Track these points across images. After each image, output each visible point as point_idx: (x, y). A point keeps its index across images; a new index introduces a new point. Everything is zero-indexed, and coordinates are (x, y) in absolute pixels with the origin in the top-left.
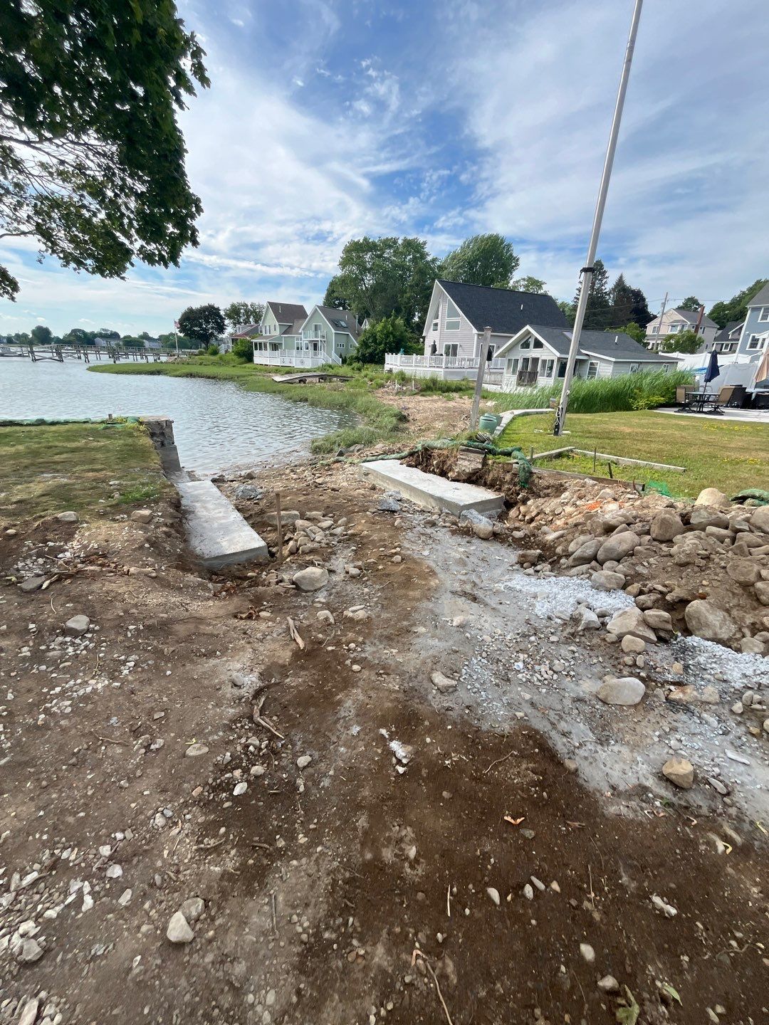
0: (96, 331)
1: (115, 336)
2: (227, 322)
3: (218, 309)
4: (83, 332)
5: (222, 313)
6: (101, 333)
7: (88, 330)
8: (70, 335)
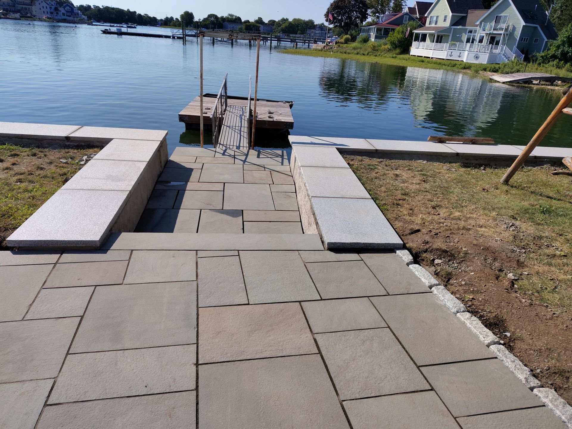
0: (225, 15)
1: (238, 19)
4: (216, 17)
6: (227, 18)
7: (219, 16)
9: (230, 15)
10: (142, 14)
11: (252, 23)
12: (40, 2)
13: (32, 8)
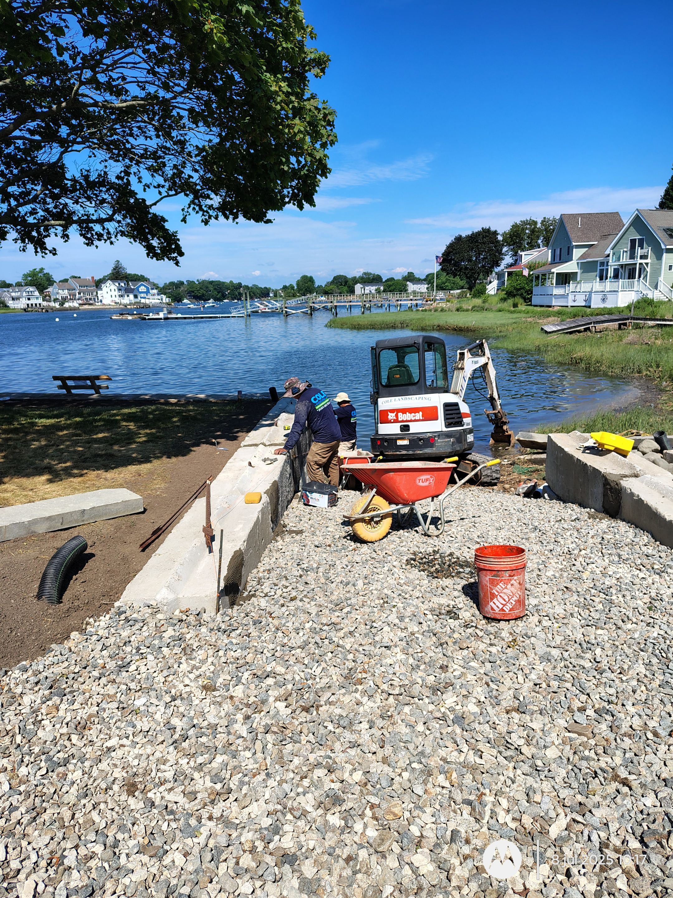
0: (358, 274)
1: (377, 278)
2: (505, 249)
3: (495, 233)
4: (344, 278)
5: (500, 238)
8: (332, 282)
9: (365, 273)
10: (250, 286)
11: (399, 280)
12: (108, 285)
13: (97, 293)
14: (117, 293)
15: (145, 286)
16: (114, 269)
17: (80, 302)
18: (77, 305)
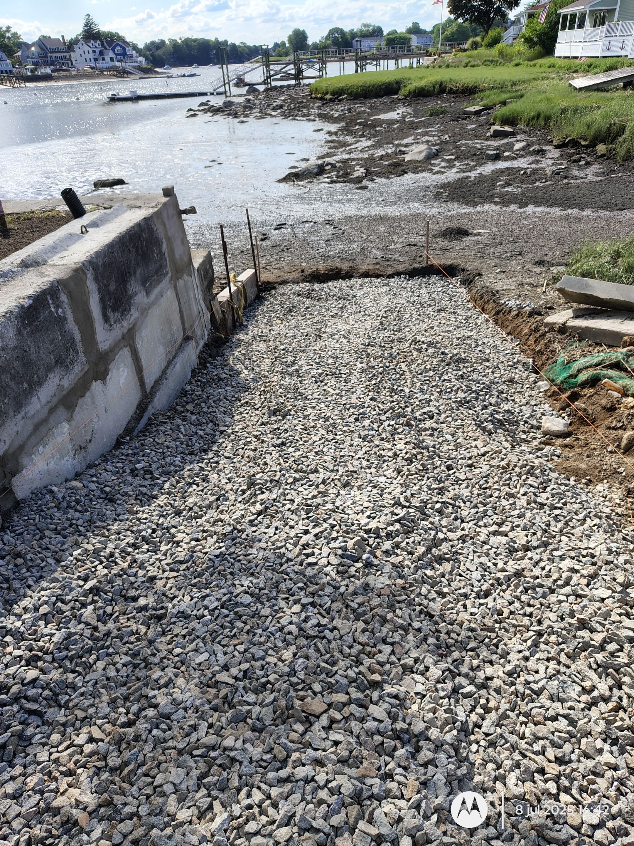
0: (357, 27)
1: (378, 31)
4: (342, 32)
6: (361, 31)
8: (327, 38)
10: (237, 43)
11: (403, 33)
12: (80, 46)
13: (70, 56)
14: (91, 56)
15: (121, 47)
16: (86, 26)
17: (52, 67)
18: (50, 71)
